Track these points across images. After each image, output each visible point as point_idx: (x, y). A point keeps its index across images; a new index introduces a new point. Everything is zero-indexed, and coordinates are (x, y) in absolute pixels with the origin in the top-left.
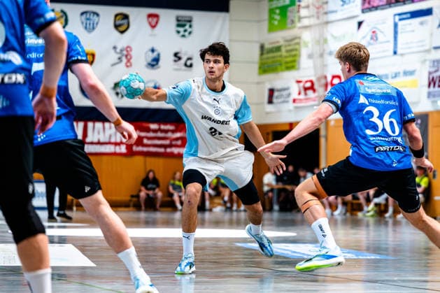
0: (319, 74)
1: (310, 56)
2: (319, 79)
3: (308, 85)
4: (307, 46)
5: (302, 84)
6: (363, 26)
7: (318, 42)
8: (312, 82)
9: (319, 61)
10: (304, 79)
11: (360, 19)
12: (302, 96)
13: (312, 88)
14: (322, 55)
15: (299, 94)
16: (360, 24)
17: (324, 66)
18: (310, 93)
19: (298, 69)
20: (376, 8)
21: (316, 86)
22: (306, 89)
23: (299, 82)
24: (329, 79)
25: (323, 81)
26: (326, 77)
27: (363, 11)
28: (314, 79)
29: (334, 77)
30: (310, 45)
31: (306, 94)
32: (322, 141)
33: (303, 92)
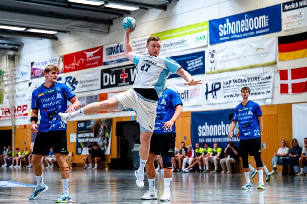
0: (12, 105)
1: (8, 98)
2: (12, 108)
3: (7, 110)
4: (6, 93)
5: (4, 110)
6: (32, 85)
7: (11, 92)
8: (8, 109)
9: (12, 100)
10: (5, 108)
11: (30, 82)
12: (4, 115)
13: (9, 112)
14: (13, 97)
15: (3, 114)
16: (30, 84)
17: (14, 102)
18: (8, 114)
19: (3, 103)
20: (37, 77)
21: (10, 111)
22: (6, 112)
23: (2, 109)
24: (16, 108)
25: (14, 109)
26: (15, 107)
27: (31, 78)
28: (9, 107)
29: (18, 107)
30: (8, 93)
31: (6, 114)
32: (13, 135)
33: (4, 114)
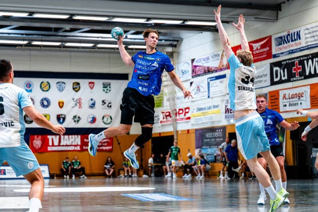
0: (173, 108)
1: (168, 100)
2: (172, 111)
3: (168, 114)
4: (166, 95)
5: (164, 114)
6: (193, 84)
7: (171, 93)
8: (169, 112)
9: (172, 102)
10: (165, 111)
11: (191, 81)
12: (165, 120)
13: (169, 115)
14: (174, 100)
15: (164, 118)
16: (191, 83)
17: (175, 105)
18: (169, 118)
19: (163, 106)
20: (199, 75)
21: (171, 115)
22: (166, 116)
23: (163, 113)
24: (178, 111)
25: (175, 112)
26: (176, 110)
27: (193, 77)
28: (170, 111)
29: (180, 110)
30: (168, 94)
31: (167, 119)
33: (165, 118)
